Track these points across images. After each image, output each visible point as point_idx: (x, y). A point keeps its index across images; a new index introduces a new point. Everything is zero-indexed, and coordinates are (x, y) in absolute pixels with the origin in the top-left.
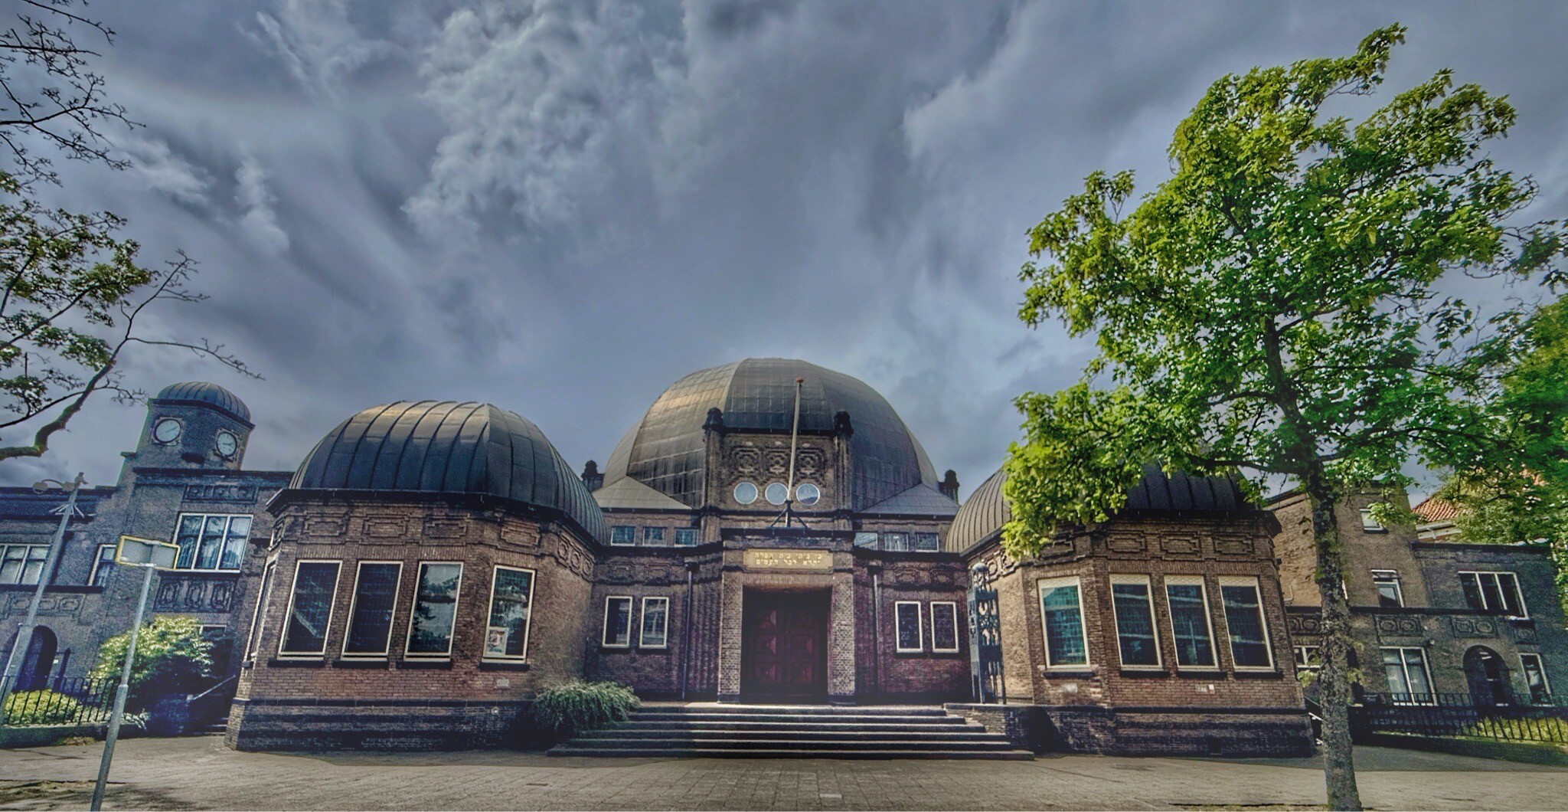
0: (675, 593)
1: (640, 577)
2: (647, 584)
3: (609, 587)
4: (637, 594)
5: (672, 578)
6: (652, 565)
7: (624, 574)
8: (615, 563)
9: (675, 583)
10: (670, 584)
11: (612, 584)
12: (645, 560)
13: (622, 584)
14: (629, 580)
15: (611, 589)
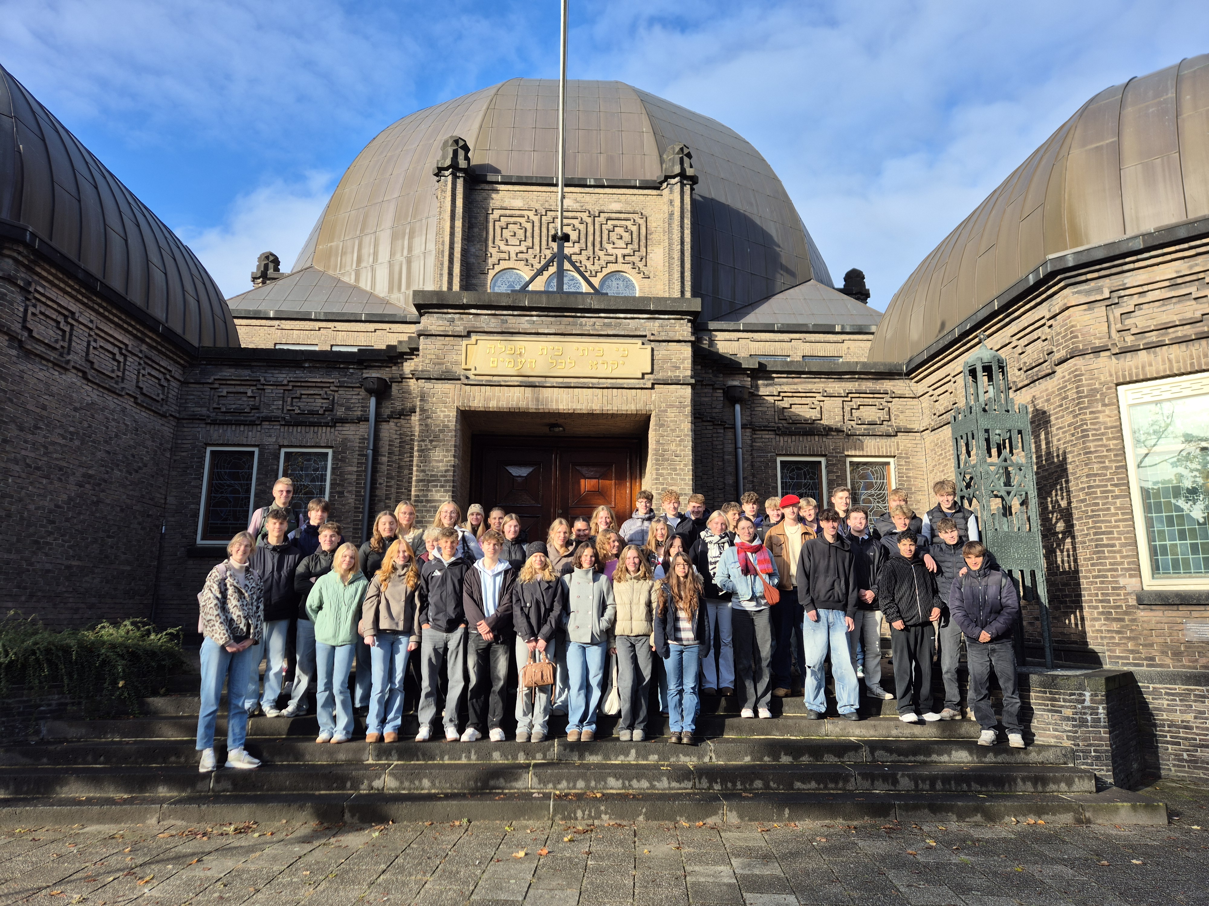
0: (345, 441)
1: (276, 408)
2: (288, 424)
3: (212, 428)
4: (270, 441)
5: (340, 412)
6: (298, 384)
7: (244, 403)
8: (223, 382)
9: (343, 421)
10: (336, 422)
11: (214, 423)
12: (283, 376)
13: (238, 424)
14: (255, 414)
15: (216, 433)
